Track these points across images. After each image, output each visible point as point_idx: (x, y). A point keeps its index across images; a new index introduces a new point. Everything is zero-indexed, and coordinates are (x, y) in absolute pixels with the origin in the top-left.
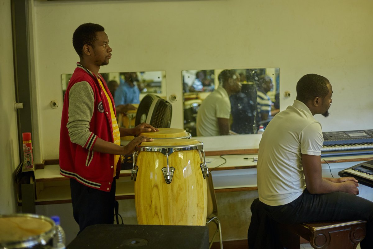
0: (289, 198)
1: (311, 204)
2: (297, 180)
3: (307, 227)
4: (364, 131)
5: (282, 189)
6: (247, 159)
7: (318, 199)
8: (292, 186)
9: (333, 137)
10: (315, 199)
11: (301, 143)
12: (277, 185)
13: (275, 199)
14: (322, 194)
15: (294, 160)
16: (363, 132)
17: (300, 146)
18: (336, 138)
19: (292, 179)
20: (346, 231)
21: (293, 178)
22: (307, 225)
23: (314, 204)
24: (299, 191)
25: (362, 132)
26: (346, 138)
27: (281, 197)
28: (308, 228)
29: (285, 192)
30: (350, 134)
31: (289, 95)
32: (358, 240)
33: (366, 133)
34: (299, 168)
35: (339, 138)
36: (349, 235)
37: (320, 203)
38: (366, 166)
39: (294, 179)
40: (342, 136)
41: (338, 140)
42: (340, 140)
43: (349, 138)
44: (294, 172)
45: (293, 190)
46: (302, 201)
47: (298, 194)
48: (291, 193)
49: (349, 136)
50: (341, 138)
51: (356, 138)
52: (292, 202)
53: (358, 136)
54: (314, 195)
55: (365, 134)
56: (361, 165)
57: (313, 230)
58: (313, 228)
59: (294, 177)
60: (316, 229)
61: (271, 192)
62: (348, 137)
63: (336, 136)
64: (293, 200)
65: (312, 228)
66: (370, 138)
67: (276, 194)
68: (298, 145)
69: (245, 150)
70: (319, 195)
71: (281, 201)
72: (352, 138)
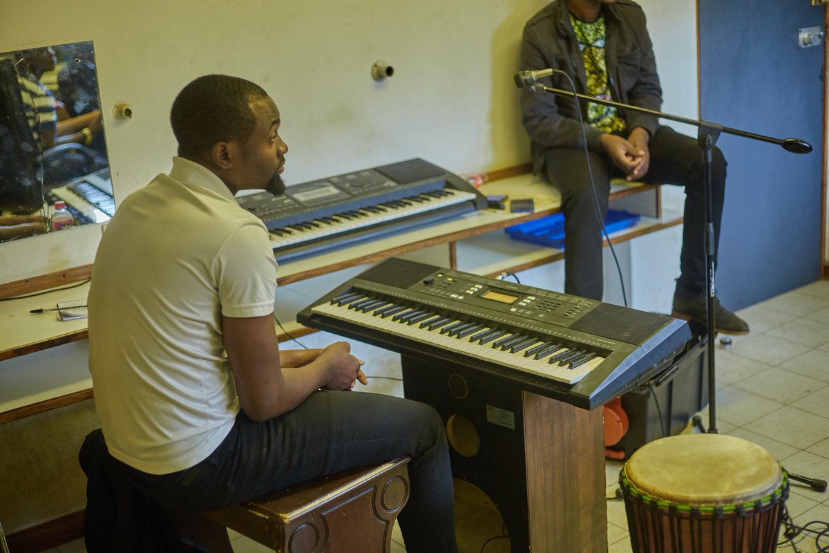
0: (202, 444)
1: (265, 450)
2: (218, 392)
3: (263, 516)
4: (327, 180)
5: (177, 424)
6: (40, 311)
7: (280, 430)
8: (209, 411)
9: (257, 210)
10: (272, 431)
11: (220, 291)
12: (164, 416)
13: (162, 454)
14: (288, 413)
15: (203, 339)
16: (328, 184)
17: (218, 296)
18: (267, 213)
19: (206, 392)
20: (363, 496)
21: (207, 388)
22: (261, 506)
23: (272, 447)
24: (222, 422)
25: (324, 184)
26: (291, 207)
27: (179, 448)
28: (267, 517)
29: (190, 432)
30: (297, 196)
31: (129, 112)
32: (394, 509)
33: (336, 186)
34: (220, 356)
35: (273, 211)
36: (371, 507)
37: (287, 441)
38: (364, 287)
39: (211, 391)
40: (280, 206)
41: (273, 218)
42: (277, 218)
43: (298, 208)
44: (206, 370)
45: (211, 422)
46: (239, 447)
47: (221, 429)
48: (205, 432)
49: (296, 201)
50: (279, 210)
51: (315, 203)
52: (211, 455)
53: (320, 199)
54: (267, 422)
55: (334, 191)
56: (349, 287)
57: (283, 523)
58: (282, 518)
59: (208, 384)
60: (289, 517)
61: (149, 439)
62: (296, 206)
63: (263, 206)
64: (215, 449)
65: (278, 516)
66: (348, 199)
67: (163, 441)
68: (212, 294)
69: (27, 281)
70: (282, 418)
71: (181, 459)
72: (305, 207)
